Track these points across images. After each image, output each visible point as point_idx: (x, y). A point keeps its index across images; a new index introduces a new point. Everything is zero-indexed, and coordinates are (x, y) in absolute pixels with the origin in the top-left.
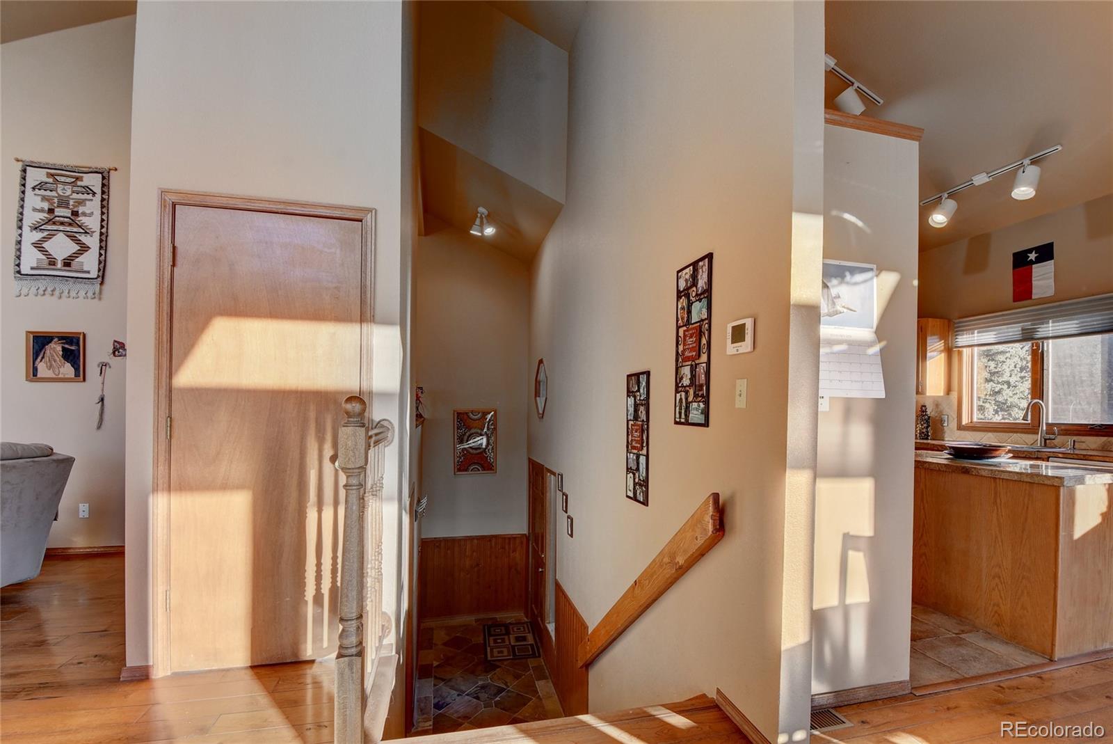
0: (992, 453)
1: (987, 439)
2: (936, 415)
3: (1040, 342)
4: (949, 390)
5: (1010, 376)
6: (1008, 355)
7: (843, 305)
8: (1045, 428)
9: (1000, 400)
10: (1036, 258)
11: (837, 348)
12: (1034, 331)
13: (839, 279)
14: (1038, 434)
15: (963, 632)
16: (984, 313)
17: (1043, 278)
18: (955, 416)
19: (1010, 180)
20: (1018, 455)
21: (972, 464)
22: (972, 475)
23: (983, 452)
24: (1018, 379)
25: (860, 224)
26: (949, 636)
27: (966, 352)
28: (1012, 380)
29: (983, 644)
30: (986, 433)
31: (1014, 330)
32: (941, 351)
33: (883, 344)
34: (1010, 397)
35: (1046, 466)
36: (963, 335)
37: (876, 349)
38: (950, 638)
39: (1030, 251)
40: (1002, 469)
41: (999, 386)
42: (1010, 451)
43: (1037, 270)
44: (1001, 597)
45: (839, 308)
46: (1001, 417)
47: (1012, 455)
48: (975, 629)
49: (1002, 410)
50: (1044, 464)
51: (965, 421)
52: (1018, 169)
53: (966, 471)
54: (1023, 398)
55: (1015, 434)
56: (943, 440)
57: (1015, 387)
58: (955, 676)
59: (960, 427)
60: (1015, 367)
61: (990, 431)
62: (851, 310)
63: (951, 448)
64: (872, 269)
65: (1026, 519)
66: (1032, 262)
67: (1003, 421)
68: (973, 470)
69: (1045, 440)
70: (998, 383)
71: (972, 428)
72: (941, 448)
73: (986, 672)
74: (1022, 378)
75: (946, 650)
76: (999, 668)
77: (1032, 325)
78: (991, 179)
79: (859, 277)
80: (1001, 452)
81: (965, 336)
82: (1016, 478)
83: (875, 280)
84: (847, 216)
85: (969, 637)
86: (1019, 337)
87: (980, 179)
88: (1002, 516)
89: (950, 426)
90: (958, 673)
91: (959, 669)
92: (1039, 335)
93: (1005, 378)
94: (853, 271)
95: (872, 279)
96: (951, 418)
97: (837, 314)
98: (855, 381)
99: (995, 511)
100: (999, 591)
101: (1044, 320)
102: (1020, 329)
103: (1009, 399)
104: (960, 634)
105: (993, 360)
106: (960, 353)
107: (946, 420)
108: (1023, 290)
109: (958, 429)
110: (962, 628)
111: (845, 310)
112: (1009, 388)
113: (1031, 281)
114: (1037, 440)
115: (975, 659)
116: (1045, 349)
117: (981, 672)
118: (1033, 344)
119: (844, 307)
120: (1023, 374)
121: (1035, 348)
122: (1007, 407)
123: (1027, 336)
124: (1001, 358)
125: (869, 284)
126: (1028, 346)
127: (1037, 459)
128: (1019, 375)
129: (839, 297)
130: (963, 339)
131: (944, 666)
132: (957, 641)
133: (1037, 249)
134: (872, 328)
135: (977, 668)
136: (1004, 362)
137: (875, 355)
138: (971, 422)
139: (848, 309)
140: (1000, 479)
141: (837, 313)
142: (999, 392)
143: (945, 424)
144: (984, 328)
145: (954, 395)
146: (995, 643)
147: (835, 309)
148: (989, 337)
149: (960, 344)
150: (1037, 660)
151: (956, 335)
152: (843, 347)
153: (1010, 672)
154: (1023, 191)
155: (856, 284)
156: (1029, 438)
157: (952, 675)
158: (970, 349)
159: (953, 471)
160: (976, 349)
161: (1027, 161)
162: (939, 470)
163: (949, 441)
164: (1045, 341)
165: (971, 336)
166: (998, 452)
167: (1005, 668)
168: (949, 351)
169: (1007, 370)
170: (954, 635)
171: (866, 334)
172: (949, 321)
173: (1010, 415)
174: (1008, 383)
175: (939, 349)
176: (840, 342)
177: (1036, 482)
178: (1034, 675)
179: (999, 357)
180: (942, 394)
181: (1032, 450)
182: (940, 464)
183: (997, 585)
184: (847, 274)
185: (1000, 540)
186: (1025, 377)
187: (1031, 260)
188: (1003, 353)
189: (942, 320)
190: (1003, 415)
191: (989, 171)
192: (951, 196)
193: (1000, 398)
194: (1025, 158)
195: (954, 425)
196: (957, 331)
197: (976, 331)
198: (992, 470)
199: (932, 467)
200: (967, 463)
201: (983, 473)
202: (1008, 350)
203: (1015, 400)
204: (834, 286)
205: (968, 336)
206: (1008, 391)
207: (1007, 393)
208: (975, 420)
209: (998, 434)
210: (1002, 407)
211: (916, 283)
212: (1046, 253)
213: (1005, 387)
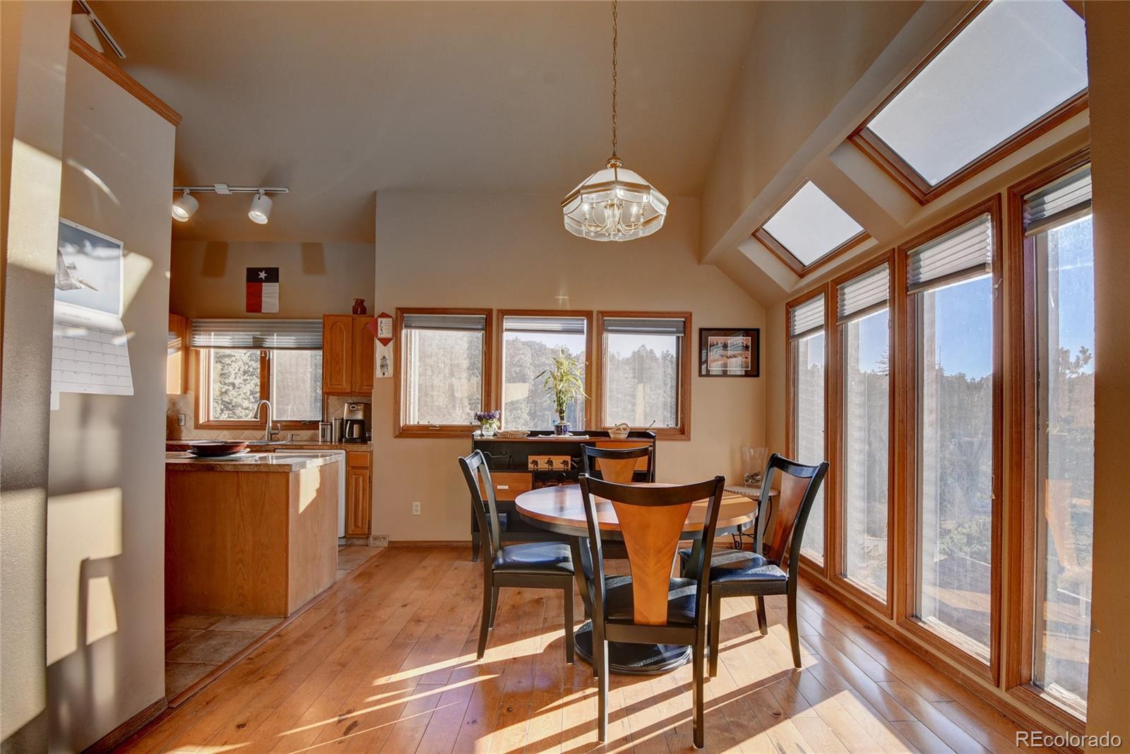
0: (232, 449)
1: (224, 437)
2: (173, 414)
3: (267, 350)
4: (185, 389)
5: (235, 378)
6: (233, 359)
7: (80, 279)
8: (271, 425)
9: (226, 400)
10: (265, 277)
11: (72, 332)
12: (262, 340)
13: (77, 247)
14: (265, 429)
15: (212, 624)
16: (221, 317)
17: (271, 295)
18: (192, 415)
19: (247, 201)
20: (254, 449)
21: (216, 461)
22: (217, 471)
23: (226, 449)
24: (242, 381)
25: (105, 189)
26: (199, 634)
27: (203, 352)
28: (237, 382)
29: (230, 628)
30: (221, 431)
31: (245, 337)
32: (178, 349)
33: (131, 335)
34: (235, 397)
35: (272, 457)
36: (200, 335)
37: (123, 340)
38: (201, 635)
39: (261, 270)
40: (241, 463)
41: (226, 387)
42: (248, 446)
43: (267, 288)
44: (244, 579)
45: (74, 281)
46: (227, 415)
47: (249, 450)
48: (221, 616)
49: (228, 409)
50: (270, 455)
51: (202, 420)
52: (256, 194)
53: (211, 468)
54: (245, 399)
55: (247, 431)
56: (180, 440)
57: (239, 388)
58: (210, 669)
59: (198, 426)
60: (239, 370)
61: (226, 429)
62: (90, 287)
63: (194, 446)
64: (118, 246)
65: (264, 504)
66: (261, 281)
67: (229, 419)
68: (218, 466)
69: (271, 434)
70: (225, 384)
71: (209, 426)
72: (184, 448)
73: (236, 652)
74: (245, 380)
75: (197, 649)
76: (247, 642)
77: (261, 335)
78: (231, 193)
79: (102, 252)
80: (241, 448)
81: (202, 337)
82: (255, 469)
83: (122, 260)
84: (88, 173)
85: (219, 627)
86: (251, 344)
87: (222, 189)
88: (244, 505)
89: (188, 425)
90: (212, 665)
91: (212, 661)
92: (267, 344)
93: (231, 380)
94: (96, 242)
95: (118, 258)
96: (188, 418)
97: (71, 289)
98: (96, 374)
99: (238, 502)
100: (242, 573)
101: (270, 333)
102: (251, 337)
103: (234, 399)
104: (209, 627)
105: (220, 362)
106: (198, 353)
107: (183, 418)
108: (254, 304)
109: (195, 429)
110: (210, 621)
111: (83, 286)
112: (234, 389)
113: (261, 297)
114: (264, 436)
115: (225, 644)
116: (271, 357)
117: (231, 655)
118: (261, 352)
119: (81, 282)
120: (245, 377)
121: (263, 355)
122: (233, 406)
123: (257, 344)
124: (228, 361)
125: (114, 263)
126: (258, 352)
127: (266, 451)
128: (242, 378)
129: (75, 268)
130: (200, 340)
131: (198, 664)
132: (207, 636)
133: (267, 270)
134: (118, 314)
135: (228, 652)
136: (230, 364)
137: (122, 346)
138: (208, 421)
139: (87, 285)
140: (241, 472)
141: (71, 287)
142: (226, 392)
143: (182, 424)
144: (219, 331)
145: (191, 394)
146: (241, 623)
147: (69, 282)
148: (225, 340)
149: (197, 344)
150: (275, 622)
151: (194, 334)
152: (81, 332)
153: (256, 642)
154: (258, 215)
155: (99, 258)
156: (259, 434)
157: (206, 670)
158: (207, 350)
159: (199, 470)
160: (212, 350)
161: (262, 191)
162: (184, 470)
163: (186, 440)
164: (271, 351)
165: (208, 337)
166: (239, 448)
167: (251, 641)
168: (187, 349)
169: (233, 373)
170: (203, 631)
171: (112, 321)
172: (187, 319)
173: (234, 413)
174: (233, 385)
175: (176, 347)
176: (75, 325)
177: (272, 471)
178: (275, 636)
179: (225, 359)
180: (179, 393)
181: (260, 444)
182: (185, 464)
183: (241, 569)
184: (88, 244)
185: (242, 526)
186: (247, 380)
187: (261, 278)
188: (229, 356)
189: (180, 317)
190: (228, 414)
191: (230, 185)
192: (192, 193)
193: (226, 399)
194: (261, 186)
195: (191, 423)
196: (195, 331)
197: (213, 333)
198: (235, 465)
199: (177, 468)
200: (212, 461)
201: (227, 468)
202: (233, 354)
203: (239, 400)
204: (70, 254)
205: (205, 337)
206: (233, 392)
207: (233, 393)
208: (212, 418)
209: (232, 431)
210: (228, 406)
211: (168, 275)
212: (273, 275)
213: (231, 388)
